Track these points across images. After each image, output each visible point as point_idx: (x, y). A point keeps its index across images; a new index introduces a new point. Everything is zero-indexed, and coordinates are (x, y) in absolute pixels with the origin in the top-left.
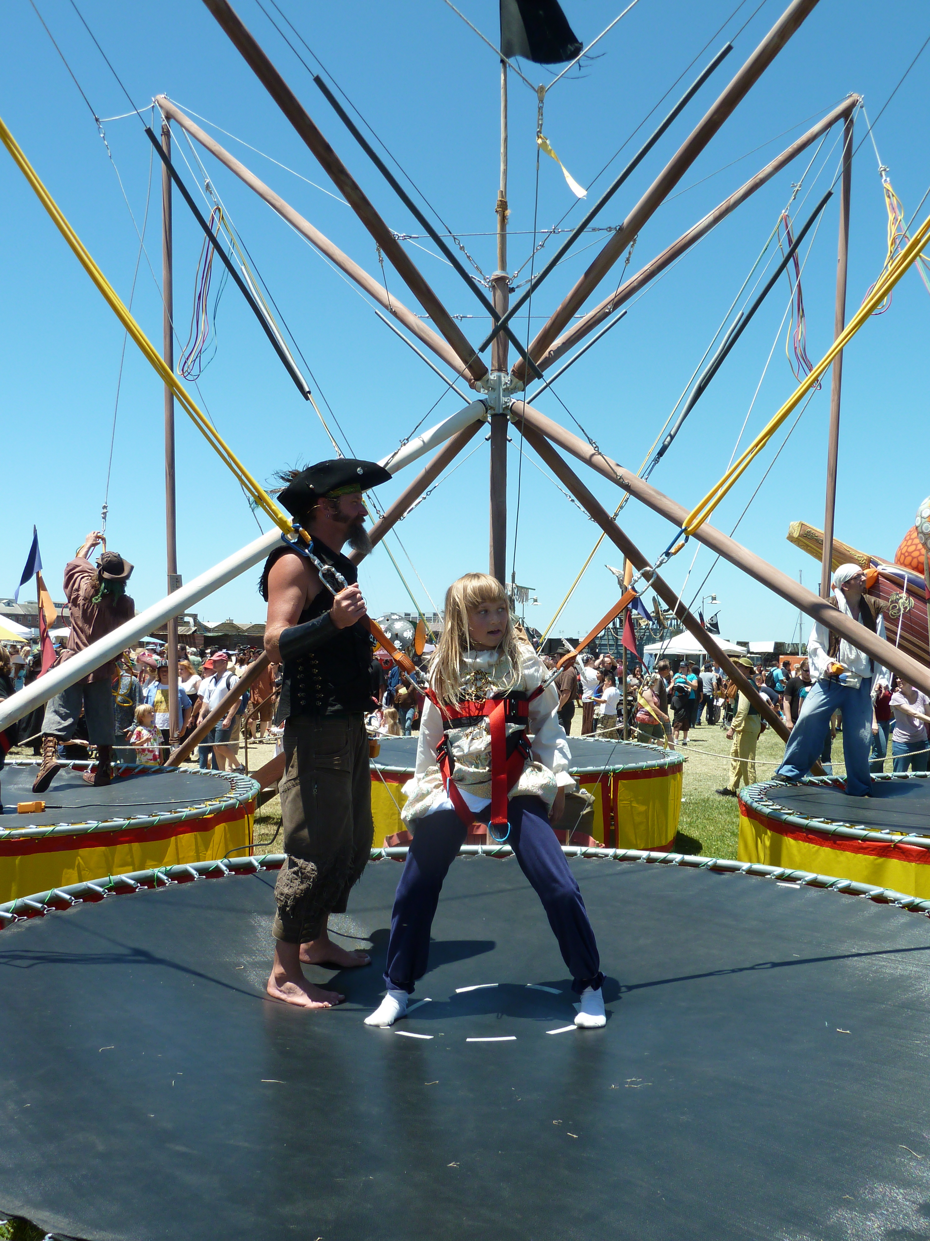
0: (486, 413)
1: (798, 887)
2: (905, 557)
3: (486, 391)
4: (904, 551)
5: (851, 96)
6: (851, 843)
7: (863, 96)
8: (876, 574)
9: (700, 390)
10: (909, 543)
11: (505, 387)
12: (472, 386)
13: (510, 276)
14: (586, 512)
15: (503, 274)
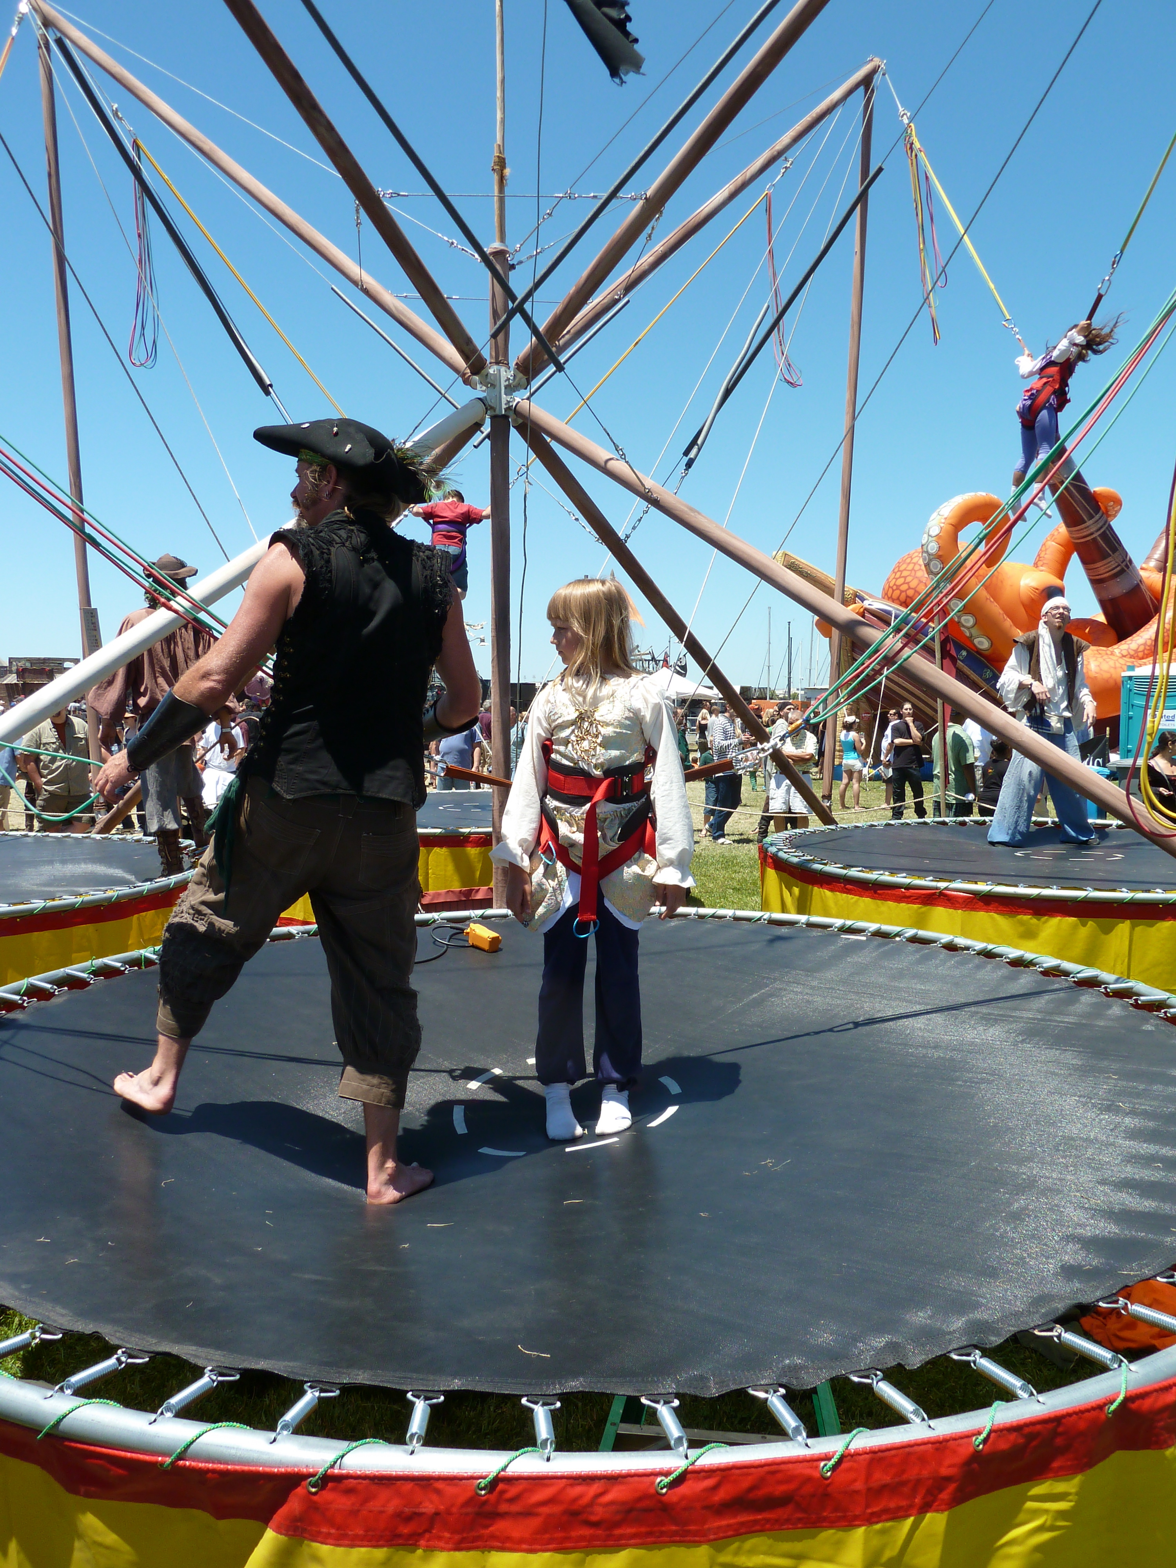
0: (485, 413)
1: (864, 938)
2: (893, 591)
3: (484, 388)
4: (891, 585)
5: (872, 60)
6: (893, 892)
7: (885, 61)
8: (862, 610)
9: (728, 392)
10: (898, 575)
11: (507, 383)
12: (467, 382)
13: (511, 250)
14: (593, 532)
15: (503, 248)
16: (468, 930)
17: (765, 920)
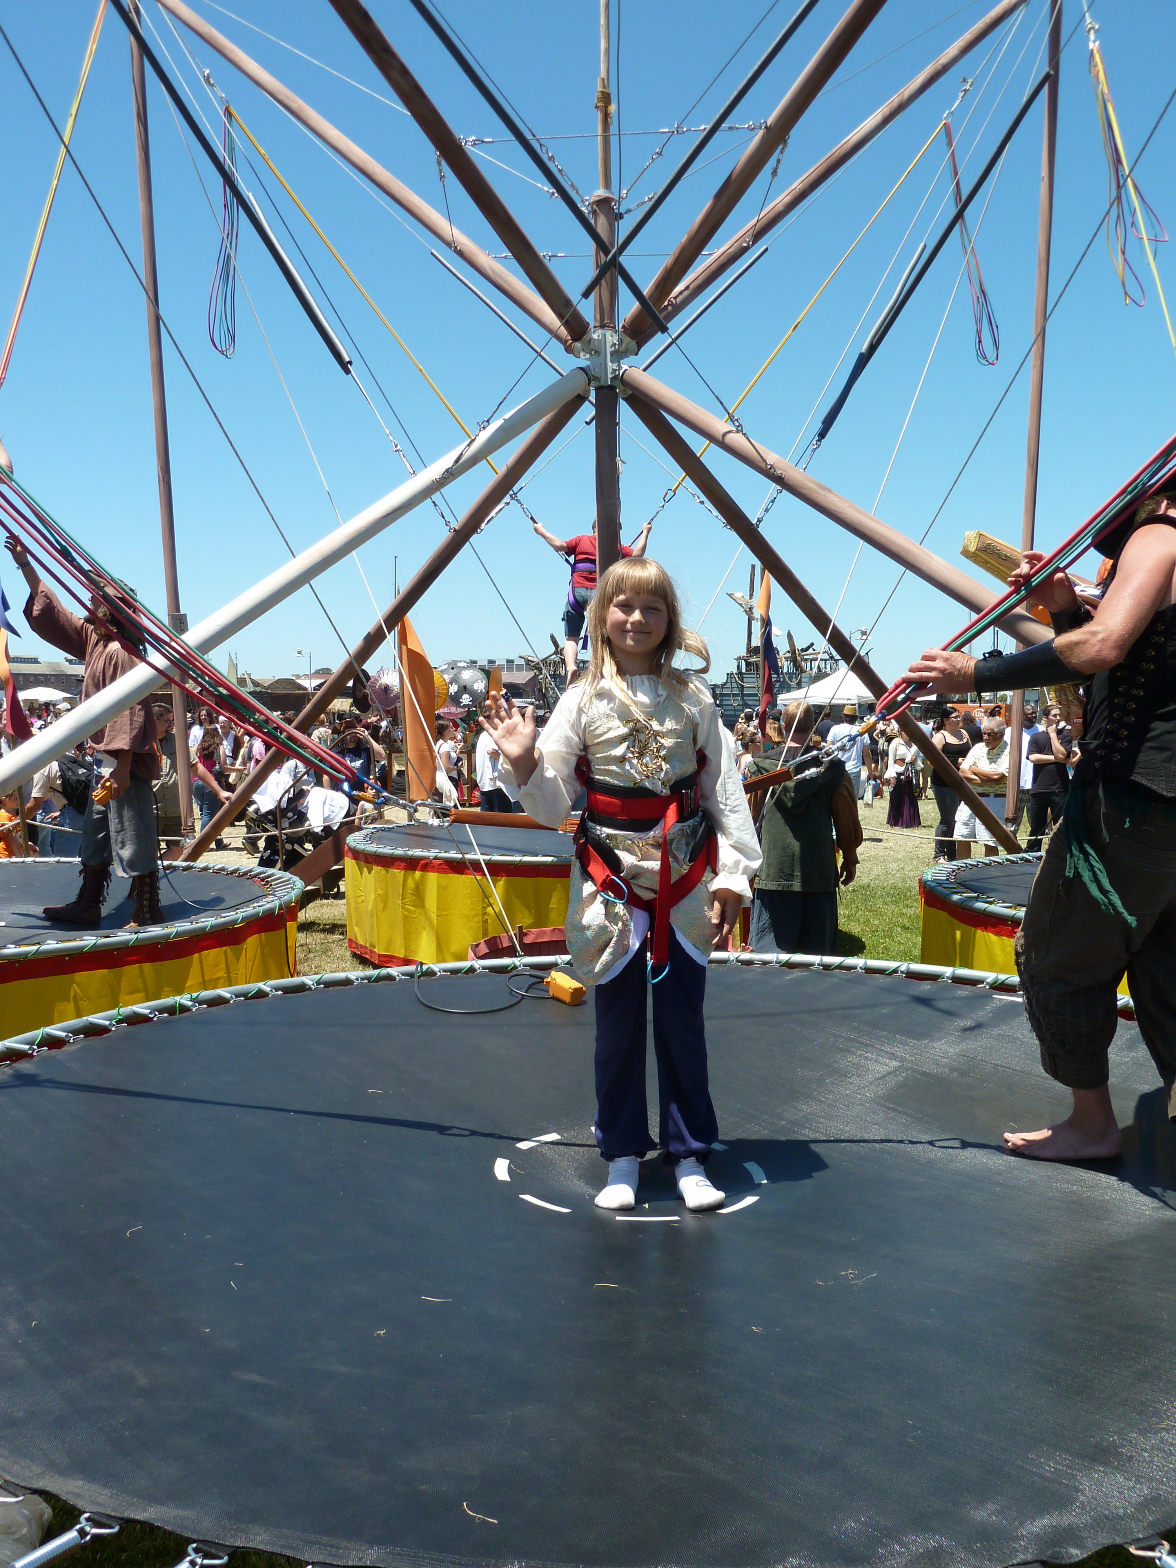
0: (589, 384)
3: (588, 356)
11: (613, 349)
12: (569, 350)
13: (617, 197)
14: (720, 517)
15: (607, 195)
16: (549, 980)
17: (902, 972)
